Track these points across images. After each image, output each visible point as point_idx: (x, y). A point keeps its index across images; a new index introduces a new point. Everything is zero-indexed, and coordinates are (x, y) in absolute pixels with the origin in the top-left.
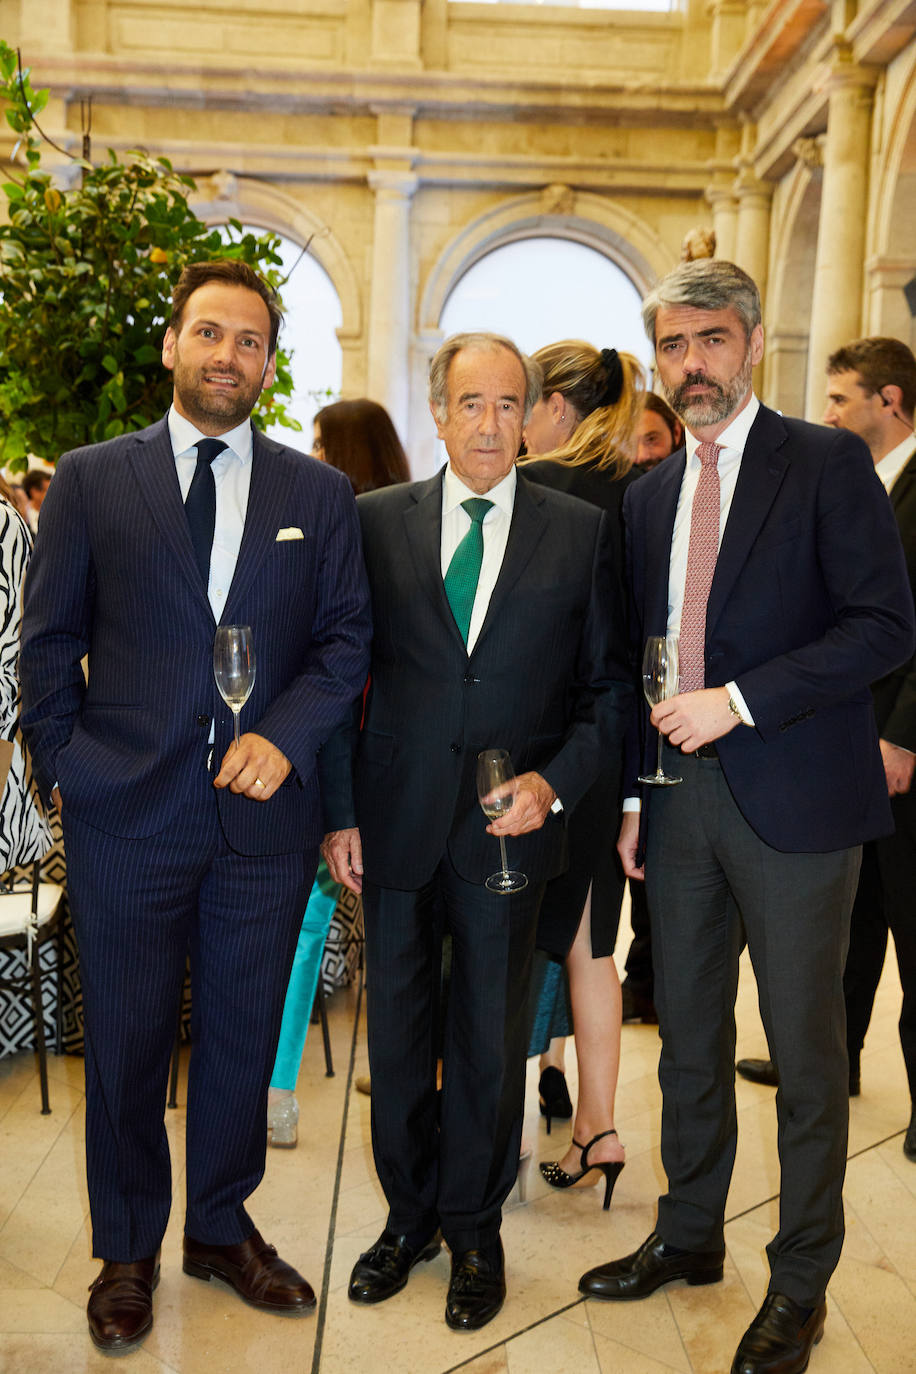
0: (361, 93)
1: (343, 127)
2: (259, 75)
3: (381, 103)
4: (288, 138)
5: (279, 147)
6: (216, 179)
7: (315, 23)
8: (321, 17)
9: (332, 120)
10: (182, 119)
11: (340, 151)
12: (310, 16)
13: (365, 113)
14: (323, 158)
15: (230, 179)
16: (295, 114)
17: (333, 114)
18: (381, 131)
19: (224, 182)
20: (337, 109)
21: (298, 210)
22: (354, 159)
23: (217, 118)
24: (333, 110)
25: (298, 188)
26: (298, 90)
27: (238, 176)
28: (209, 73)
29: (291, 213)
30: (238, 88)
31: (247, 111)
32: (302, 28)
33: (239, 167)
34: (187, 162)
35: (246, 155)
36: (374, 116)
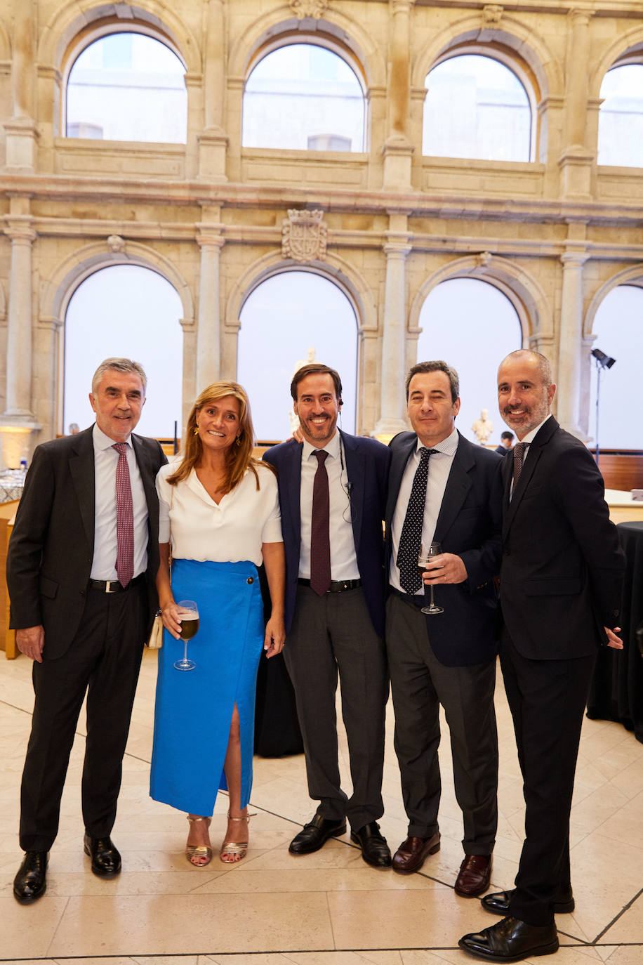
0: (564, 212)
1: (549, 229)
2: (513, 203)
3: (572, 218)
4: (521, 236)
5: (516, 240)
6: (482, 256)
7: (528, 176)
8: (530, 173)
9: (544, 226)
10: (466, 225)
11: (548, 242)
12: (525, 172)
13: (563, 222)
14: (539, 246)
15: (490, 256)
16: (524, 222)
17: (544, 223)
18: (570, 232)
19: (486, 257)
20: (547, 221)
21: (521, 272)
22: (555, 246)
23: (484, 224)
24: (544, 221)
25: (520, 260)
26: (532, 211)
27: (493, 254)
28: (488, 202)
29: (518, 273)
30: (501, 209)
31: (499, 221)
32: (520, 178)
33: (495, 250)
34: (469, 247)
35: (499, 244)
36: (567, 224)
